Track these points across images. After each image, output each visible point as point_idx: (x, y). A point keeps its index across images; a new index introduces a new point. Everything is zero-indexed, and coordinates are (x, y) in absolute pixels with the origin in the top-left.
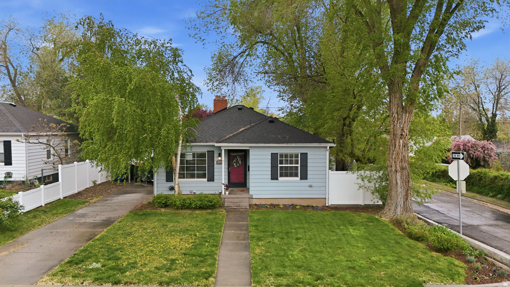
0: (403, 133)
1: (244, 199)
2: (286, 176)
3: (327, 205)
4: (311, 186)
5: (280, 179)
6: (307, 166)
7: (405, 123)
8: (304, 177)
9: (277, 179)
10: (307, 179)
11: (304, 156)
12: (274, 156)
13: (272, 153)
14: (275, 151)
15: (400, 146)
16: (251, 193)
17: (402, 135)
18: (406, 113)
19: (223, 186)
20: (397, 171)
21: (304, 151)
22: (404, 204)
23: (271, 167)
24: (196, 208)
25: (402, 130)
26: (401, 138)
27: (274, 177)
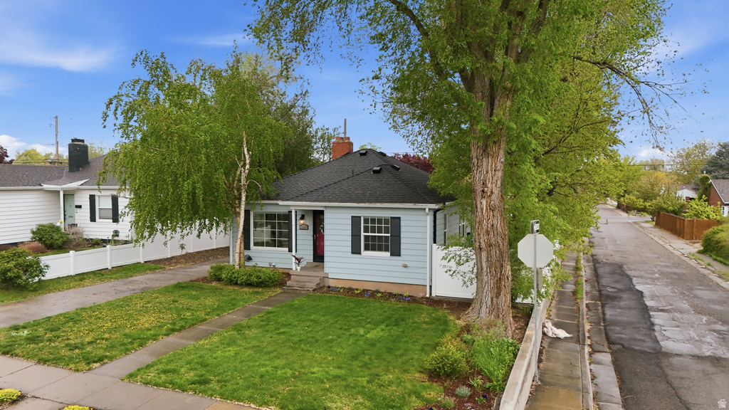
0: (486, 189)
1: (314, 278)
2: (374, 249)
3: (428, 296)
4: (405, 266)
5: (364, 253)
6: (399, 236)
7: (487, 172)
8: (396, 252)
9: (360, 253)
10: (400, 255)
11: (396, 222)
12: (356, 220)
13: (352, 217)
14: (356, 213)
15: (482, 209)
16: (326, 270)
17: (483, 191)
18: (488, 157)
19: (294, 259)
20: (481, 249)
21: (395, 214)
22: (492, 302)
23: (352, 235)
24: (241, 285)
25: (483, 184)
26: (483, 197)
27: (355, 250)
